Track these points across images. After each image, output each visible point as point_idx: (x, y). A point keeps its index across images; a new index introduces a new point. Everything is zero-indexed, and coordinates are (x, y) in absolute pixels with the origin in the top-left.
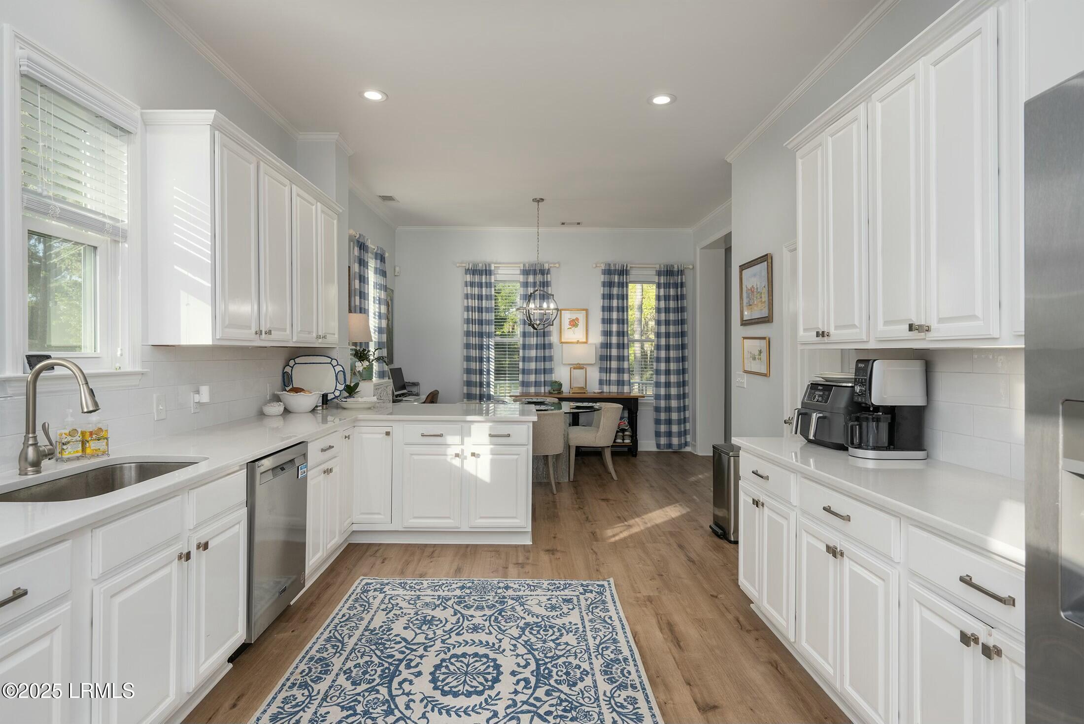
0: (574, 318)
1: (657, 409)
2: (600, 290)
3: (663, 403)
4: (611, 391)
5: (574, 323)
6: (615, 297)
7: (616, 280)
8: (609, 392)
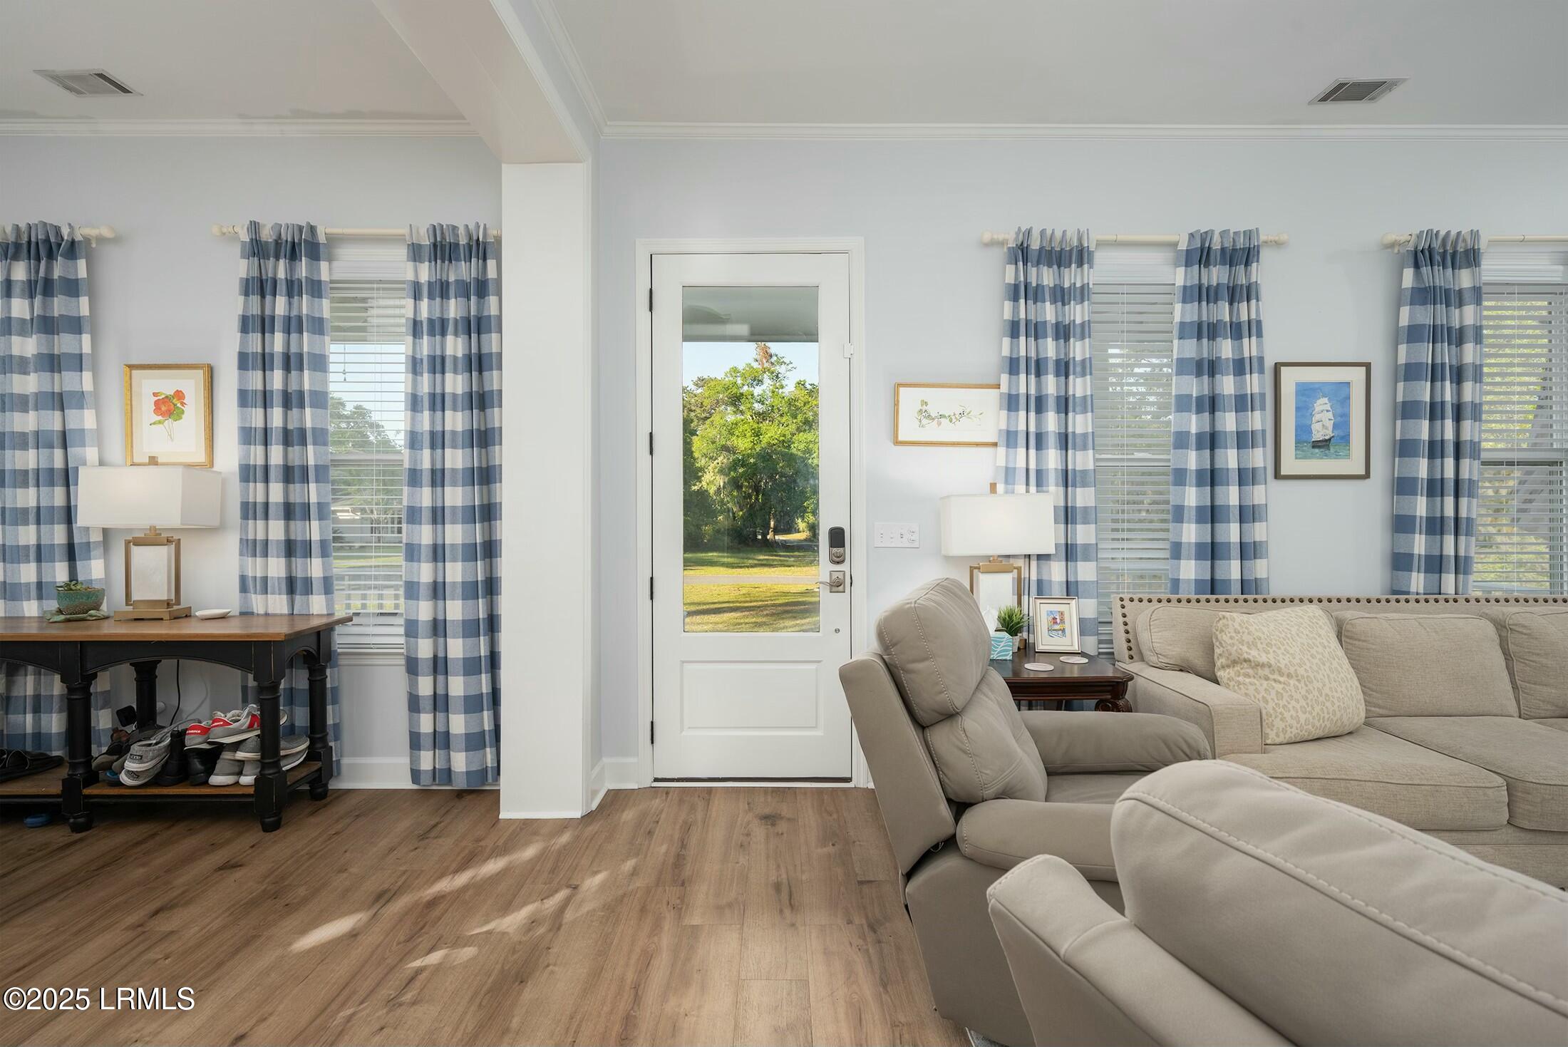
0: (170, 392)
1: (412, 666)
2: (235, 305)
3: (425, 649)
4: (270, 612)
5: (168, 407)
6: (278, 325)
7: (281, 274)
8: (267, 615)
